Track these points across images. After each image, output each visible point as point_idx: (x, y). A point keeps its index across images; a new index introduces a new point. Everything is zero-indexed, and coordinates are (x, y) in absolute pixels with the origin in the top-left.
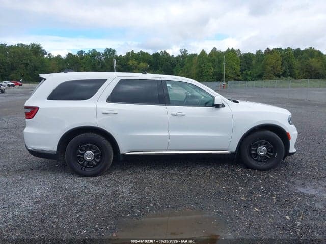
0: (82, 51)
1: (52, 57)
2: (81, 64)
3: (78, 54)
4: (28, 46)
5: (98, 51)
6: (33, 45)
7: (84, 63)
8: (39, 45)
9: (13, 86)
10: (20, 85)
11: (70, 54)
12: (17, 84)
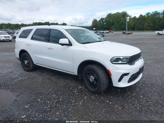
0: (149, 13)
1: (131, 18)
2: (146, 20)
3: (146, 14)
4: (120, 13)
5: (158, 12)
6: (123, 12)
7: (149, 19)
8: (126, 12)
9: (108, 32)
10: (112, 32)
11: (141, 15)
12: (111, 32)
